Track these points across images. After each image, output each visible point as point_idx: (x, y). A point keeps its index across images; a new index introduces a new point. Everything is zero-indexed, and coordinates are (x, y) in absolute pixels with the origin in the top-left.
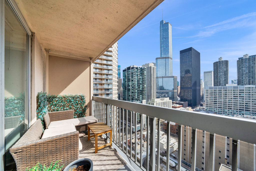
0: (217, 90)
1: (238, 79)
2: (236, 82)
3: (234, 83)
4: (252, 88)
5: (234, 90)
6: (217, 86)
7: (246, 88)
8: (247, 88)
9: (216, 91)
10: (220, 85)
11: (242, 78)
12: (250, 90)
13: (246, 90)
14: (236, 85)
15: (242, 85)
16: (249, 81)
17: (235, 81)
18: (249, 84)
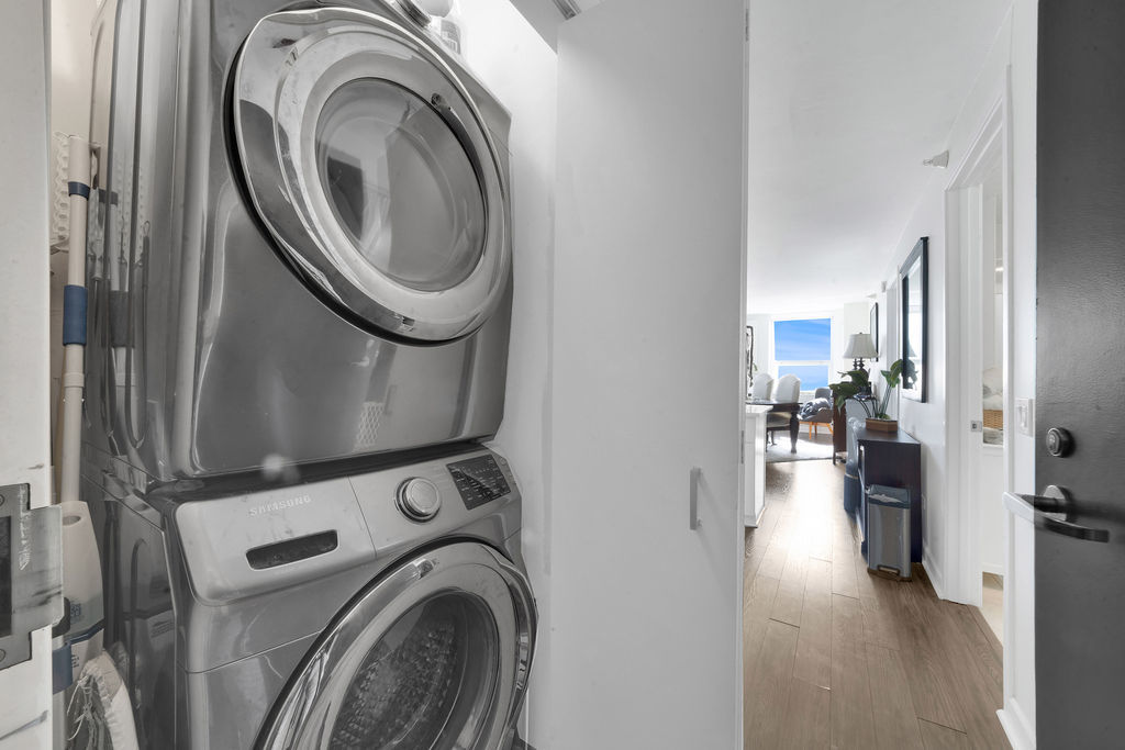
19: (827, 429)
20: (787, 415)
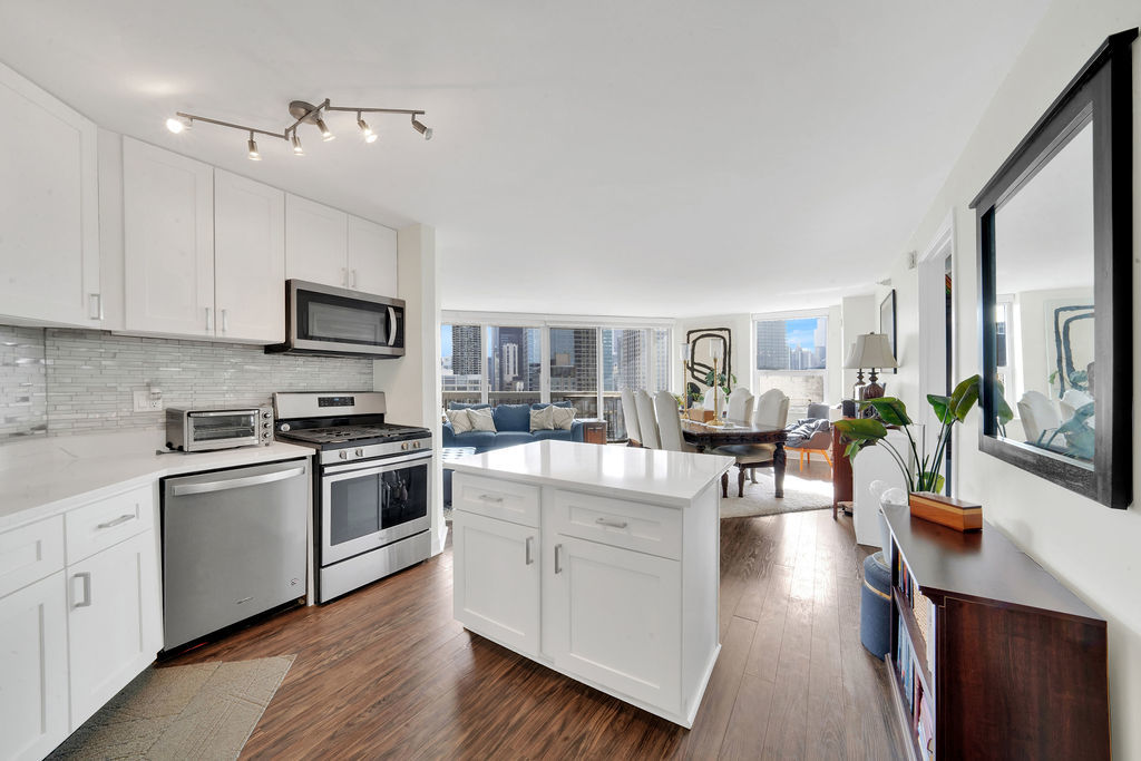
2: (450, 364)
3: (446, 367)
7: (470, 382)
15: (462, 374)
19: (825, 457)
20: (770, 447)
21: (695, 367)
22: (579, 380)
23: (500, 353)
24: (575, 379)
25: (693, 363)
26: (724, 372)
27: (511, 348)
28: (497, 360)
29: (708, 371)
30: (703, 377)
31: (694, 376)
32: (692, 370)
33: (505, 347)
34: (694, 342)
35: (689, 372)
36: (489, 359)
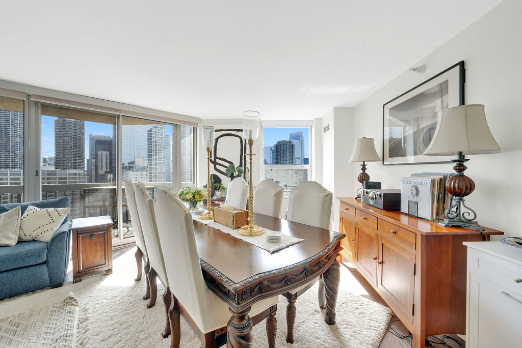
0: (7, 179)
1: (56, 158)
2: (53, 162)
3: (49, 164)
4: (79, 175)
5: (48, 179)
6: (6, 168)
7: (69, 174)
8: (72, 175)
9: (5, 181)
10: (14, 167)
11: (64, 156)
12: (75, 178)
13: (70, 178)
14: (52, 168)
15: (64, 169)
16: (75, 163)
17: (51, 159)
18: (75, 168)
21: (218, 161)
22: (151, 173)
23: (95, 155)
24: (148, 173)
25: (216, 158)
26: (241, 165)
27: (104, 154)
28: (93, 161)
29: (227, 165)
30: (224, 170)
31: (216, 169)
32: (215, 163)
33: (99, 153)
34: (217, 140)
35: (212, 166)
36: (88, 160)
